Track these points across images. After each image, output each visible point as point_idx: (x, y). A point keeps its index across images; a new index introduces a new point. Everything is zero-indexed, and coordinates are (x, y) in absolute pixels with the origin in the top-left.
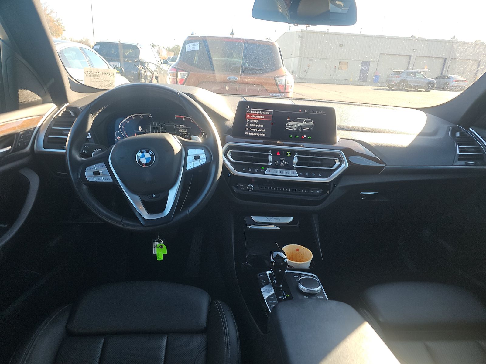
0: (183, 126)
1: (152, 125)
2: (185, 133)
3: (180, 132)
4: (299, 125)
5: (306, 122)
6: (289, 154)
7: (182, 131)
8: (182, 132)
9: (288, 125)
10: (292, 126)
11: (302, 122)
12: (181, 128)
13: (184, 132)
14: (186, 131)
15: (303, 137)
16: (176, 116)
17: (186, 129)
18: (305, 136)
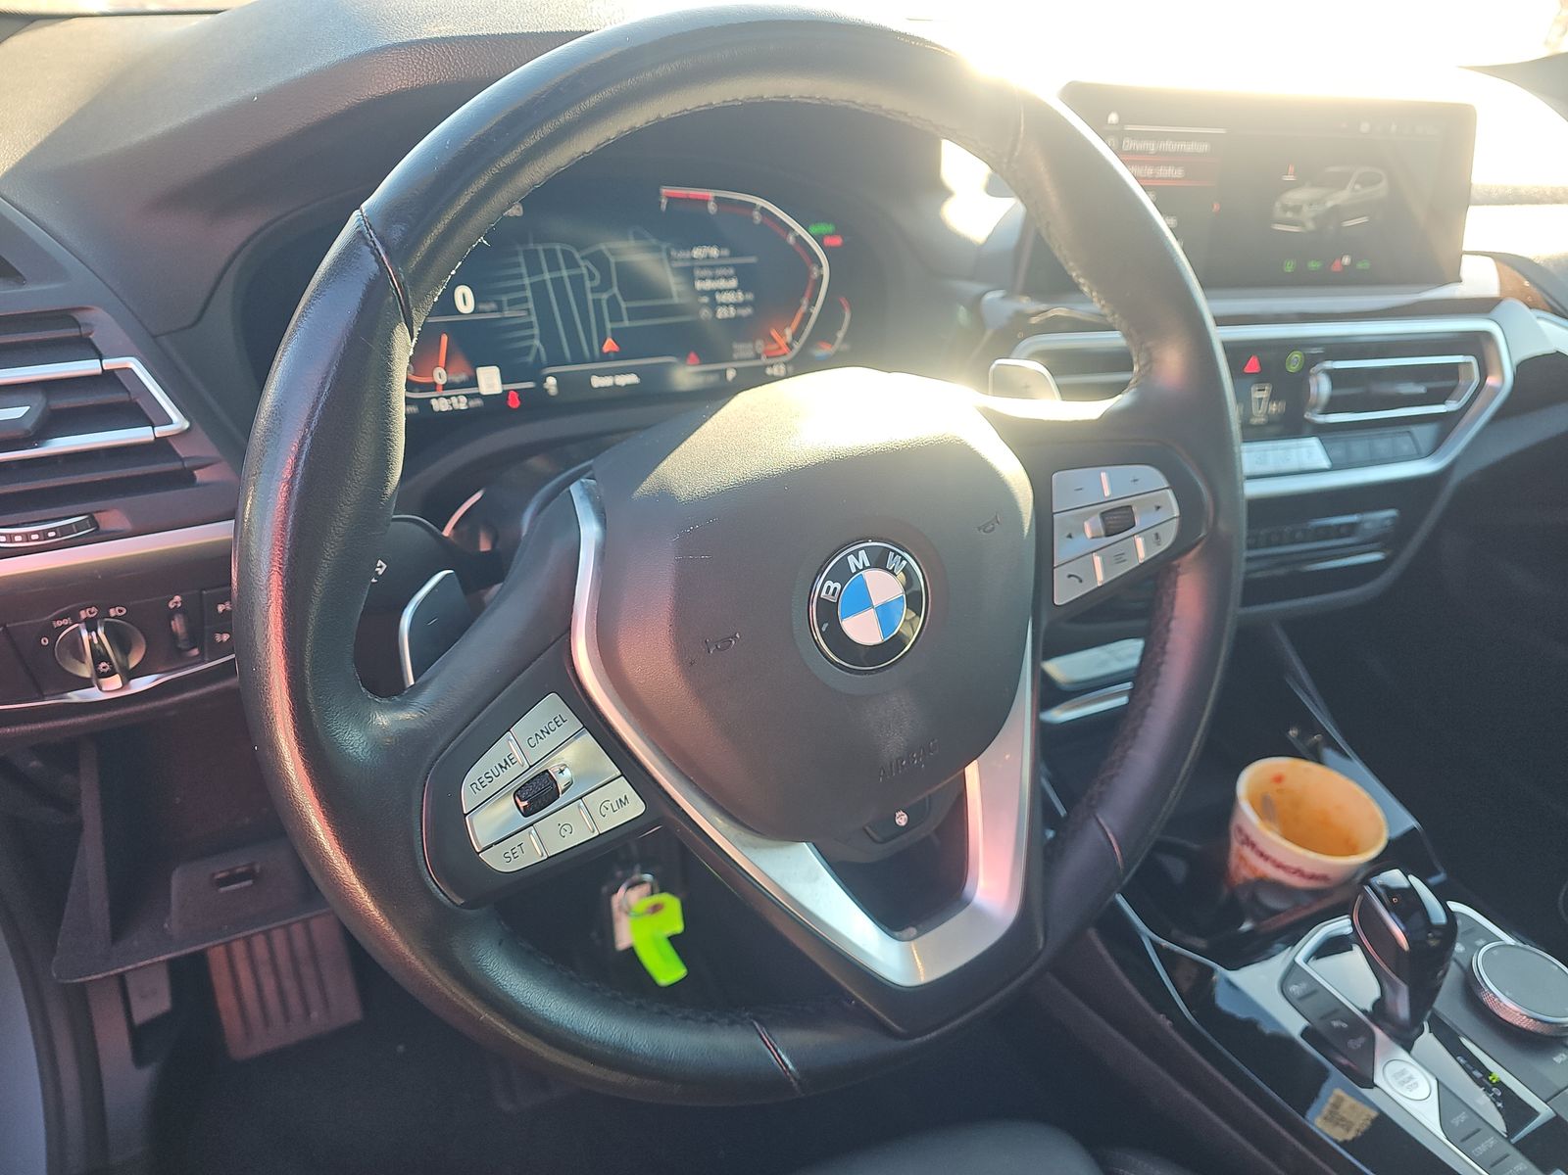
0: (714, 252)
1: (534, 269)
2: (729, 297)
3: (704, 293)
4: (1330, 204)
5: (1358, 187)
6: (1294, 362)
7: (709, 285)
8: (711, 293)
9: (1286, 209)
10: (1297, 209)
11: (1344, 188)
12: (702, 267)
13: (720, 291)
14: (733, 283)
15: (1336, 267)
16: (664, 190)
17: (731, 271)
18: (1346, 260)
